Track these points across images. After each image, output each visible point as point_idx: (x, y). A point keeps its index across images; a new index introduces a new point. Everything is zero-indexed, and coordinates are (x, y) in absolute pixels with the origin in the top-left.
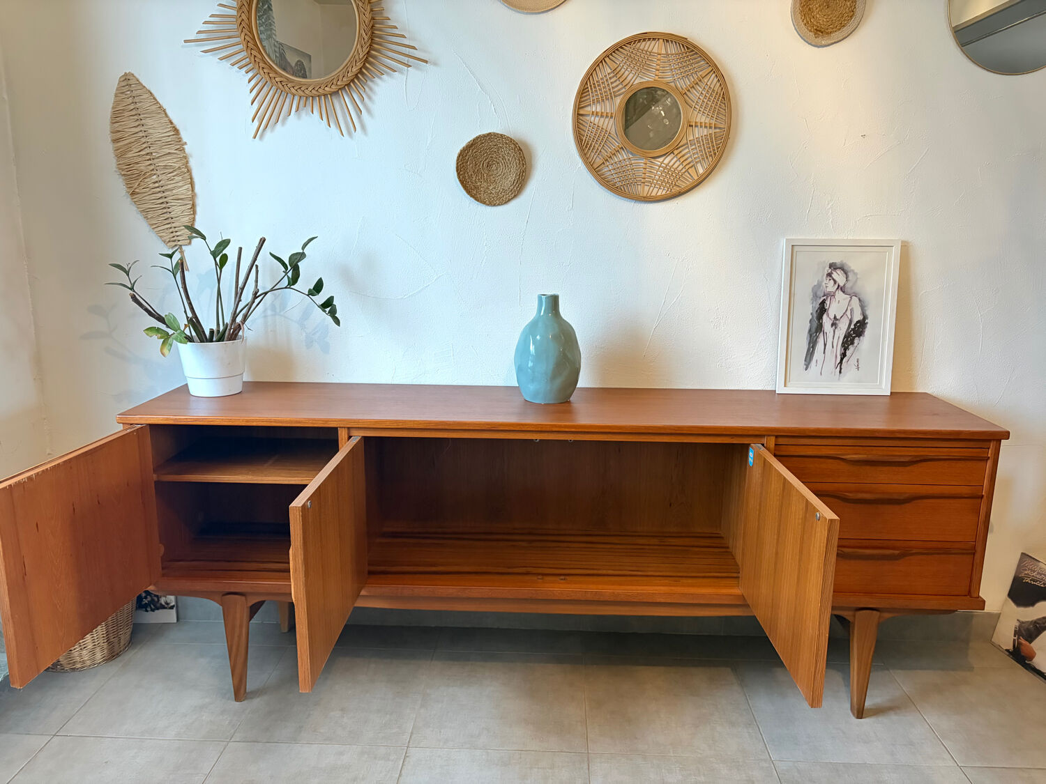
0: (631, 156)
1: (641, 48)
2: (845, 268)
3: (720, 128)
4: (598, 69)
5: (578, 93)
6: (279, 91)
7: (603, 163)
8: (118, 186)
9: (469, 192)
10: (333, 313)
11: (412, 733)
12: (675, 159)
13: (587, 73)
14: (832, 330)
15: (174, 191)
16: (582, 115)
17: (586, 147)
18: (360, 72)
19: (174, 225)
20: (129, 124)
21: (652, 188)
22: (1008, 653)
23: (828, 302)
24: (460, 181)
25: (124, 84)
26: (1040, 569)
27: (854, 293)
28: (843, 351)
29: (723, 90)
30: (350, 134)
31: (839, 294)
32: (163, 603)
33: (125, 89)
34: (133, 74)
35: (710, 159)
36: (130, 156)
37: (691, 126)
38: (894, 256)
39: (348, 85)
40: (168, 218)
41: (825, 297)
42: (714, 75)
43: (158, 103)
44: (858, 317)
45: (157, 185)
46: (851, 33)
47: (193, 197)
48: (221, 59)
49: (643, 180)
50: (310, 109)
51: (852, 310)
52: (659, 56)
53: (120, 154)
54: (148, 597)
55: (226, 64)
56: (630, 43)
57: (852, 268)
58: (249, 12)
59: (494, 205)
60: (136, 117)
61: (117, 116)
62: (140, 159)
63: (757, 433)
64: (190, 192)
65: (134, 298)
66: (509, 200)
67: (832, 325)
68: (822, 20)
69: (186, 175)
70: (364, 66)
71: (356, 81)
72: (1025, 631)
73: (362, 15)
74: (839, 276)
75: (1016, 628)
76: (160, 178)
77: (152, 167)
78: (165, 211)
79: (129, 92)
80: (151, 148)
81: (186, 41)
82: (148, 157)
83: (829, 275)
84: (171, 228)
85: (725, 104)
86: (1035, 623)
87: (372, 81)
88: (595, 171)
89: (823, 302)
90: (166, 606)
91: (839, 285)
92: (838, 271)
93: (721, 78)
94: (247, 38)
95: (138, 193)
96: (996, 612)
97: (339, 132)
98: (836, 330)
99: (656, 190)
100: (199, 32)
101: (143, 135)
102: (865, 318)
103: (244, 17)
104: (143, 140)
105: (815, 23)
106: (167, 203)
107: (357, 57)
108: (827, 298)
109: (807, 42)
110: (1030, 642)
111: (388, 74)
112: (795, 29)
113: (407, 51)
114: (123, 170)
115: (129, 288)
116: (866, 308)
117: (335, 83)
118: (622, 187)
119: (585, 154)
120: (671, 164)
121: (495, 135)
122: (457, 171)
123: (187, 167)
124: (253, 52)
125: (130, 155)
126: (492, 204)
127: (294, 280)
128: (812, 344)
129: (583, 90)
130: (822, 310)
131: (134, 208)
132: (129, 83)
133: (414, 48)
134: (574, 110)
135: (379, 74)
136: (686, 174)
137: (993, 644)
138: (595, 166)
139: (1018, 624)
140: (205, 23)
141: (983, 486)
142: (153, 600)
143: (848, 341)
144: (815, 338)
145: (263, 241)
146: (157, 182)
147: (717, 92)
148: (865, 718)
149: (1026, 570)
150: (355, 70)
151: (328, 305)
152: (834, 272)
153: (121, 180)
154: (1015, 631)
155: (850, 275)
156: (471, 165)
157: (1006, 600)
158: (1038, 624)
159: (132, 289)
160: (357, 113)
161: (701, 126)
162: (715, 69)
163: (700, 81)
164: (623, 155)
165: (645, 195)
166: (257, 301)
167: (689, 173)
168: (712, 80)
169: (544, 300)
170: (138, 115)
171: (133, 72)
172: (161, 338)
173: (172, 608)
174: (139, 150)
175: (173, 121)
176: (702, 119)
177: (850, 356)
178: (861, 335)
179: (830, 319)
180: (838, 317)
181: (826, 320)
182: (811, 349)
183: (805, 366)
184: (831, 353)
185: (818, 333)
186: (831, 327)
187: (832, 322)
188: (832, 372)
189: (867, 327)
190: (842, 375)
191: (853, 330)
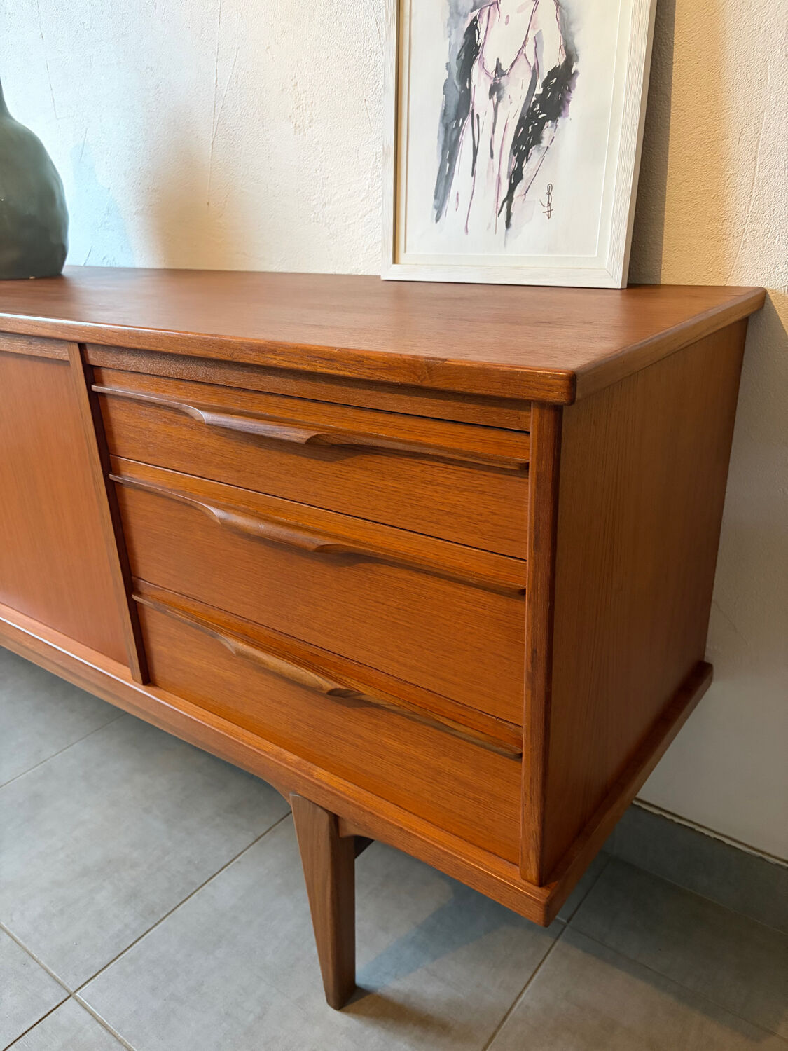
14: (490, 105)
23: (482, 26)
28: (514, 166)
41: (476, 13)
44: (552, 59)
67: (491, 92)
89: (473, 27)
98: (500, 105)
102: (571, 58)
108: (481, 15)
116: (573, 28)
128: (450, 149)
130: (470, 50)
143: (527, 136)
144: (454, 138)
148: (347, 1012)
177: (530, 176)
178: (559, 114)
179: (487, 73)
180: (505, 67)
181: (479, 77)
182: (448, 165)
183: (435, 213)
184: (488, 172)
185: (461, 120)
186: (490, 99)
187: (491, 82)
188: (490, 224)
189: (575, 86)
190: (511, 231)
191: (540, 98)
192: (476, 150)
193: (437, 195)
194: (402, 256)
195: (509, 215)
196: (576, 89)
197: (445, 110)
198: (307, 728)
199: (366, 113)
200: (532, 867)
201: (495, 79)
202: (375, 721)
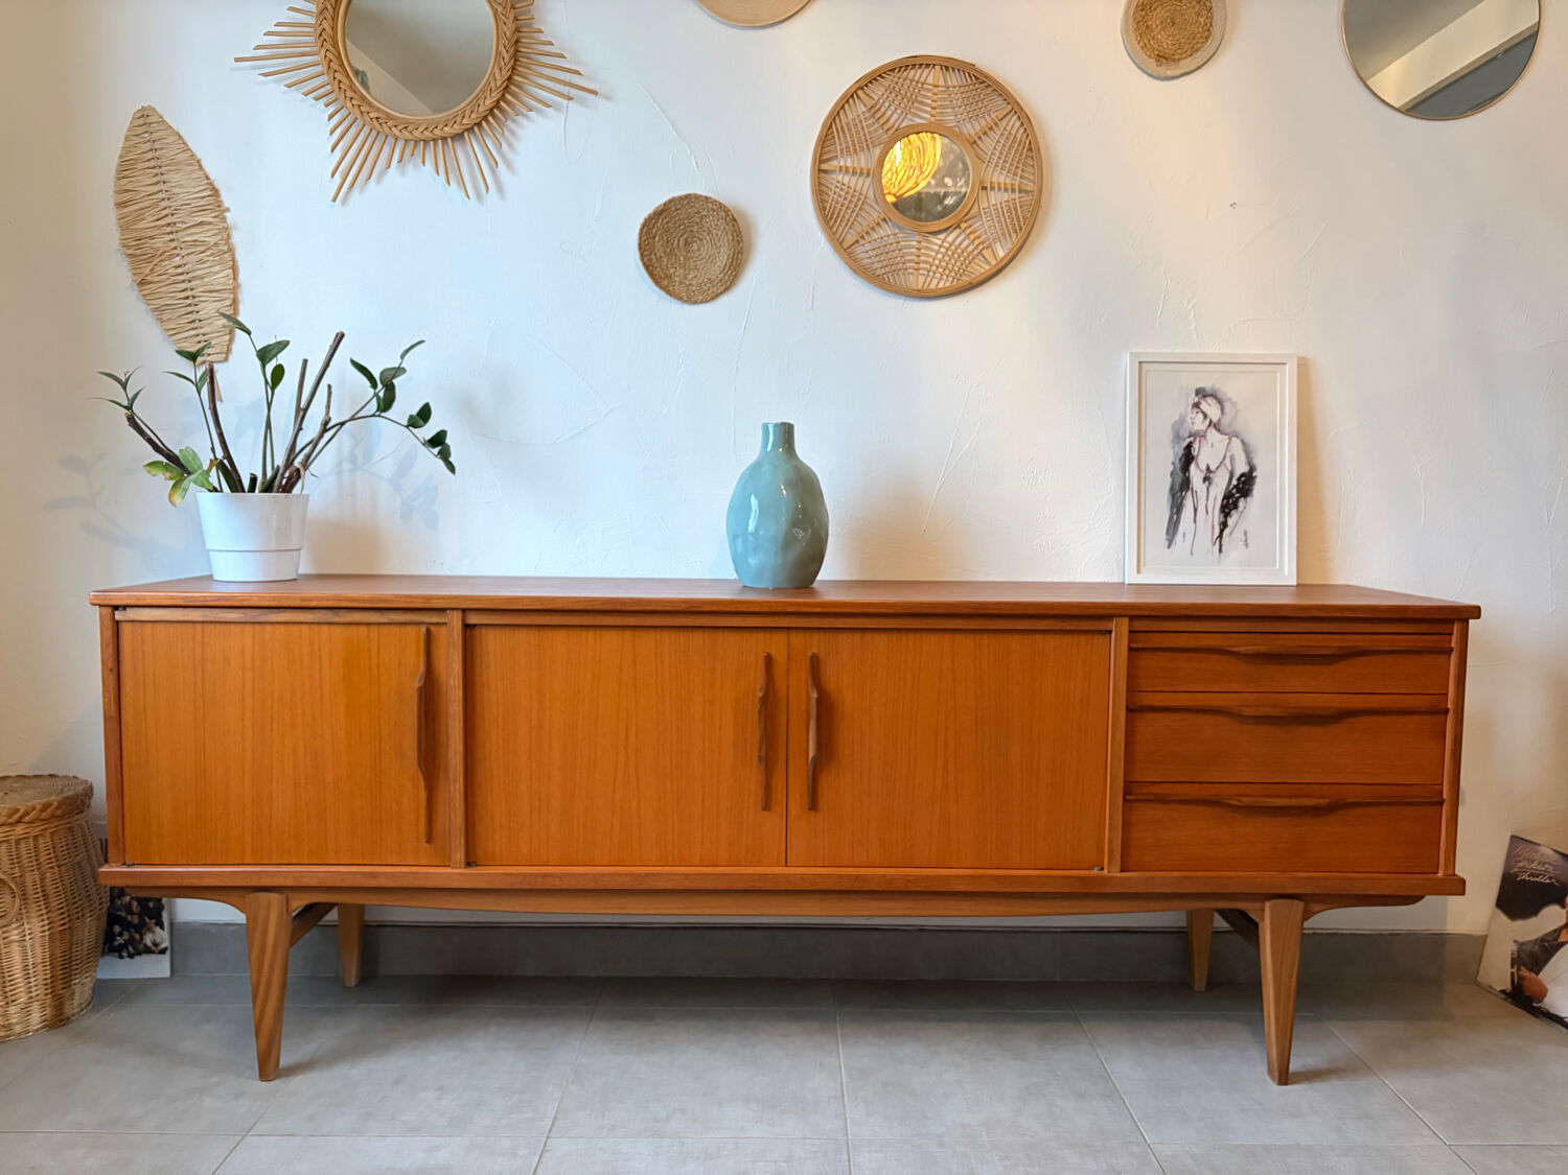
0: (897, 231)
1: (910, 76)
2: (1219, 395)
3: (1027, 192)
4: (846, 106)
5: (819, 139)
6: (374, 133)
7: (857, 241)
8: (117, 272)
9: (657, 282)
10: (445, 455)
11: (555, 1119)
12: (963, 236)
13: (831, 113)
14: (1204, 486)
15: (206, 280)
16: (825, 172)
17: (831, 218)
18: (497, 105)
19: (202, 331)
20: (143, 182)
21: (929, 279)
22: (1503, 996)
23: (1196, 446)
24: (644, 264)
25: (141, 122)
26: (1542, 855)
27: (1234, 432)
28: (1222, 519)
29: (1030, 137)
30: (479, 196)
31: (1213, 434)
32: (149, 944)
33: (140, 130)
34: (154, 109)
35: (1014, 236)
36: (143, 226)
37: (984, 188)
38: (1288, 378)
39: (479, 125)
40: (194, 321)
41: (1192, 439)
42: (1015, 117)
43: (189, 149)
44: (1241, 468)
45: (180, 270)
46: (1208, 61)
47: (235, 289)
48: (289, 86)
49: (916, 266)
50: (420, 160)
51: (1232, 458)
52: (936, 90)
53: (126, 225)
54: (125, 932)
55: (296, 95)
56: (893, 70)
57: (1230, 395)
58: (335, 18)
59: (695, 303)
60: (154, 171)
61: (125, 169)
62: (157, 232)
63: (1101, 612)
64: (231, 281)
65: (132, 421)
66: (718, 295)
67: (1204, 480)
68: (1165, 41)
69: (226, 255)
70: (503, 97)
71: (490, 119)
72: (1528, 956)
73: (501, 24)
74: (1211, 408)
75: (1512, 954)
76: (185, 261)
77: (174, 244)
78: (190, 309)
79: (146, 135)
80: (175, 216)
81: (237, 60)
82: (169, 229)
83: (1196, 405)
84: (198, 335)
85: (1032, 158)
86: (1543, 940)
87: (514, 121)
88: (846, 251)
89: (1189, 447)
90: (154, 948)
91: (1211, 422)
92: (1209, 400)
93: (1025, 120)
94: (329, 55)
95: (150, 283)
96: (1479, 933)
97: (463, 194)
98: (1211, 488)
99: (935, 281)
100: (258, 47)
101: (164, 196)
102: (1252, 469)
103: (326, 25)
104: (164, 204)
105: (1156, 46)
106: (194, 297)
107: (492, 84)
108: (1195, 439)
109: (1146, 73)
110: (1537, 974)
111: (538, 111)
112: (1129, 54)
113: (567, 77)
114: (129, 247)
115: (125, 407)
116: (1252, 455)
117: (458, 121)
118: (884, 277)
119: (831, 228)
120: (957, 243)
121: (697, 197)
122: (640, 249)
123: (227, 243)
124: (338, 76)
125: (141, 225)
126: (690, 300)
127: (386, 403)
128: (1177, 508)
129: (826, 136)
130: (1188, 458)
131: (142, 306)
132: (147, 123)
133: (577, 73)
134: (814, 164)
135: (524, 111)
136: (980, 257)
137: (1479, 985)
138: (846, 245)
139: (1515, 948)
140: (267, 34)
141: (1447, 694)
142: (132, 937)
143: (1229, 505)
144: (1179, 501)
145: (340, 337)
146: (180, 266)
147: (1021, 141)
149: (1520, 861)
150: (489, 102)
151: (438, 441)
152: (1202, 401)
153: (126, 264)
154: (1513, 960)
155: (1226, 404)
156: (661, 243)
157: (1494, 914)
158: (1548, 941)
159: (129, 408)
160: (491, 168)
161: (999, 189)
162: (1016, 108)
163: (996, 124)
164: (886, 230)
165: (920, 287)
166: (328, 435)
167: (984, 257)
168: (1013, 123)
169: (771, 430)
170: (157, 169)
171: (153, 105)
172: (171, 479)
173: (163, 952)
174: (155, 218)
175: (212, 177)
176: (1000, 178)
178: (1247, 496)
179: (1201, 471)
180: (1213, 468)
181: (1195, 472)
182: (1175, 517)
183: (1167, 543)
184: (1205, 522)
186: (1203, 483)
187: (1204, 475)
188: (1208, 551)
189: (1256, 482)
190: (1223, 554)
191: (1235, 487)
192: (1196, 510)
193: (1167, 533)
194: (1142, 569)
195: (1221, 546)
197: (1172, 487)
198: (1286, 846)
201: (1206, 474)
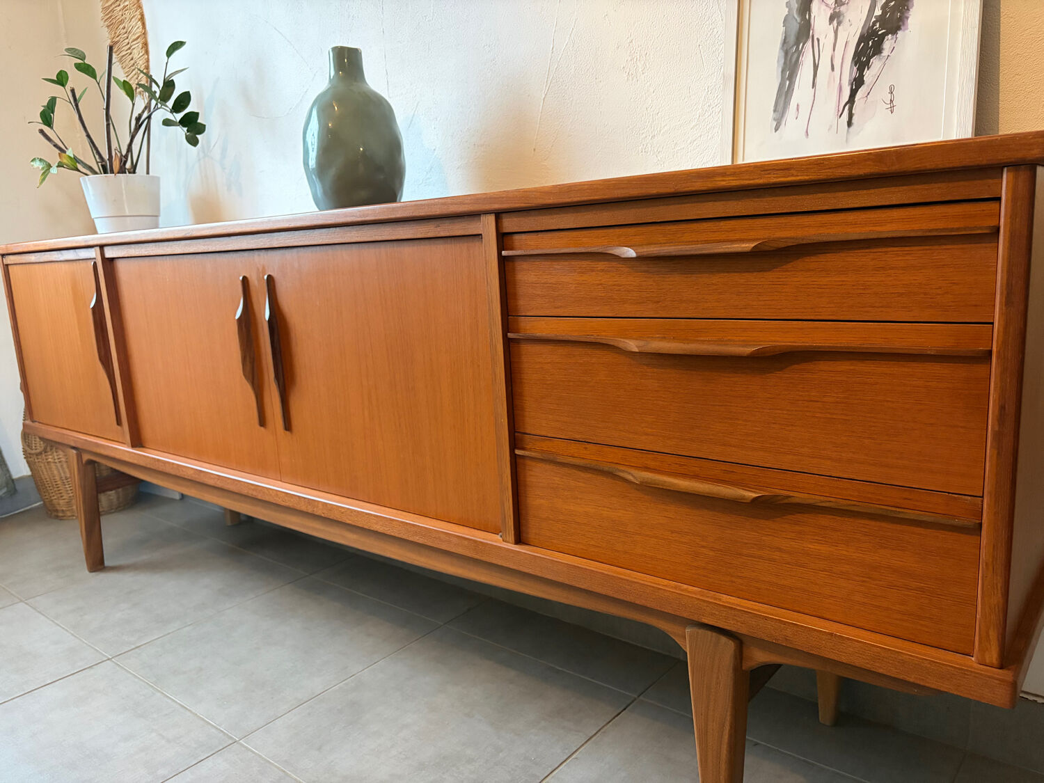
28: (855, 73)
47: (145, 34)
64: (143, 29)
65: (42, 133)
67: (831, 19)
69: (138, 11)
98: (840, 28)
128: (790, 68)
141: (992, 323)
143: (868, 49)
144: (794, 60)
151: (188, 121)
177: (872, 81)
178: (899, 28)
179: (827, 5)
181: (819, 8)
182: (788, 83)
183: (775, 123)
184: (829, 83)
185: (801, 45)
186: (830, 24)
187: (831, 11)
188: (831, 126)
189: (913, 5)
190: (851, 128)
191: (879, 19)
192: (816, 67)
193: (775, 111)
195: (851, 116)
196: (914, 8)
197: (785, 40)
198: (711, 553)
199: (700, 55)
200: (993, 648)
201: (835, 8)
202: (797, 528)
